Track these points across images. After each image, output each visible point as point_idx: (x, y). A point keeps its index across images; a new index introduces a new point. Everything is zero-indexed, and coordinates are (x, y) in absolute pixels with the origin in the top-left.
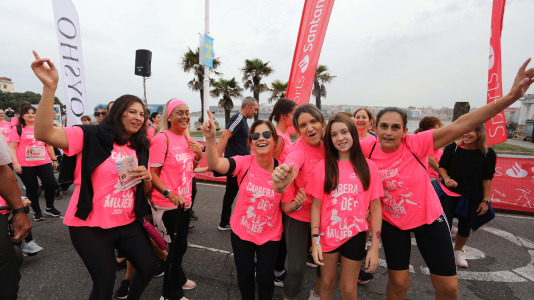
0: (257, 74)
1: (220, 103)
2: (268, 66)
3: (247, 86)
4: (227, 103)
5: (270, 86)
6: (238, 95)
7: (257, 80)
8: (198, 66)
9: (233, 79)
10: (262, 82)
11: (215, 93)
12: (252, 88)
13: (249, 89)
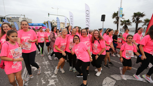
0: (138, 17)
1: (123, 27)
2: (143, 14)
3: (133, 21)
4: (126, 28)
5: (143, 21)
6: (130, 24)
7: (138, 19)
8: (117, 17)
9: (129, 20)
10: (140, 20)
11: (122, 24)
12: (136, 22)
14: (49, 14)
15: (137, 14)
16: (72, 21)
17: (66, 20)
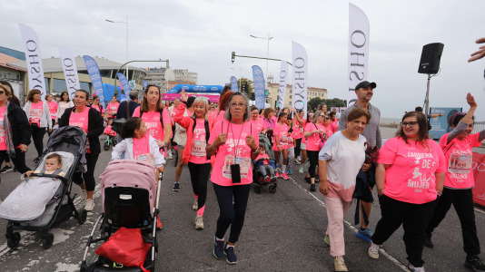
14: (233, 55)
16: (302, 75)
17: (283, 74)
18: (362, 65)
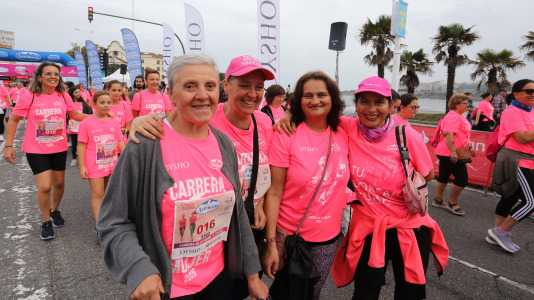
0: (455, 43)
1: (402, 80)
2: (471, 32)
3: (439, 59)
4: (411, 80)
6: (426, 69)
7: (453, 50)
9: (421, 51)
10: (460, 53)
12: (447, 61)
13: (442, 62)
15: (452, 31)
16: (198, 45)
17: (168, 42)
18: (274, 38)
